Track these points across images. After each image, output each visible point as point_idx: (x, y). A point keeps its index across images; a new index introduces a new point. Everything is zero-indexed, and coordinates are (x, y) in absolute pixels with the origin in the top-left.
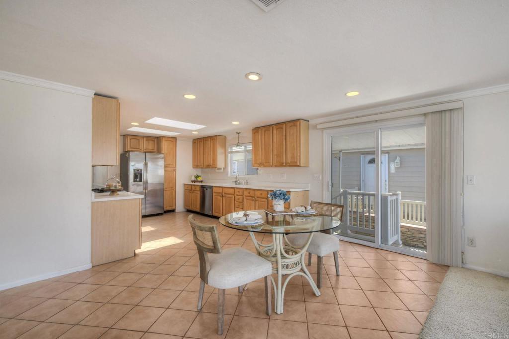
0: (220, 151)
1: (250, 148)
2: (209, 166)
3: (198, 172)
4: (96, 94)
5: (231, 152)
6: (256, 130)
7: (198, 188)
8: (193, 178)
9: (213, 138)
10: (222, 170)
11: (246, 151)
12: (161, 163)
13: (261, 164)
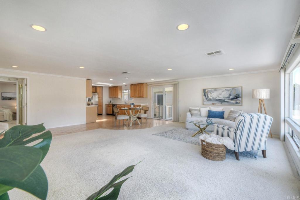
0: (119, 92)
1: (130, 91)
2: (115, 97)
3: (111, 99)
4: (87, 79)
5: (124, 92)
6: (132, 85)
7: (111, 105)
8: (109, 102)
9: (117, 87)
10: (120, 99)
11: (129, 92)
12: (97, 96)
13: (133, 97)
